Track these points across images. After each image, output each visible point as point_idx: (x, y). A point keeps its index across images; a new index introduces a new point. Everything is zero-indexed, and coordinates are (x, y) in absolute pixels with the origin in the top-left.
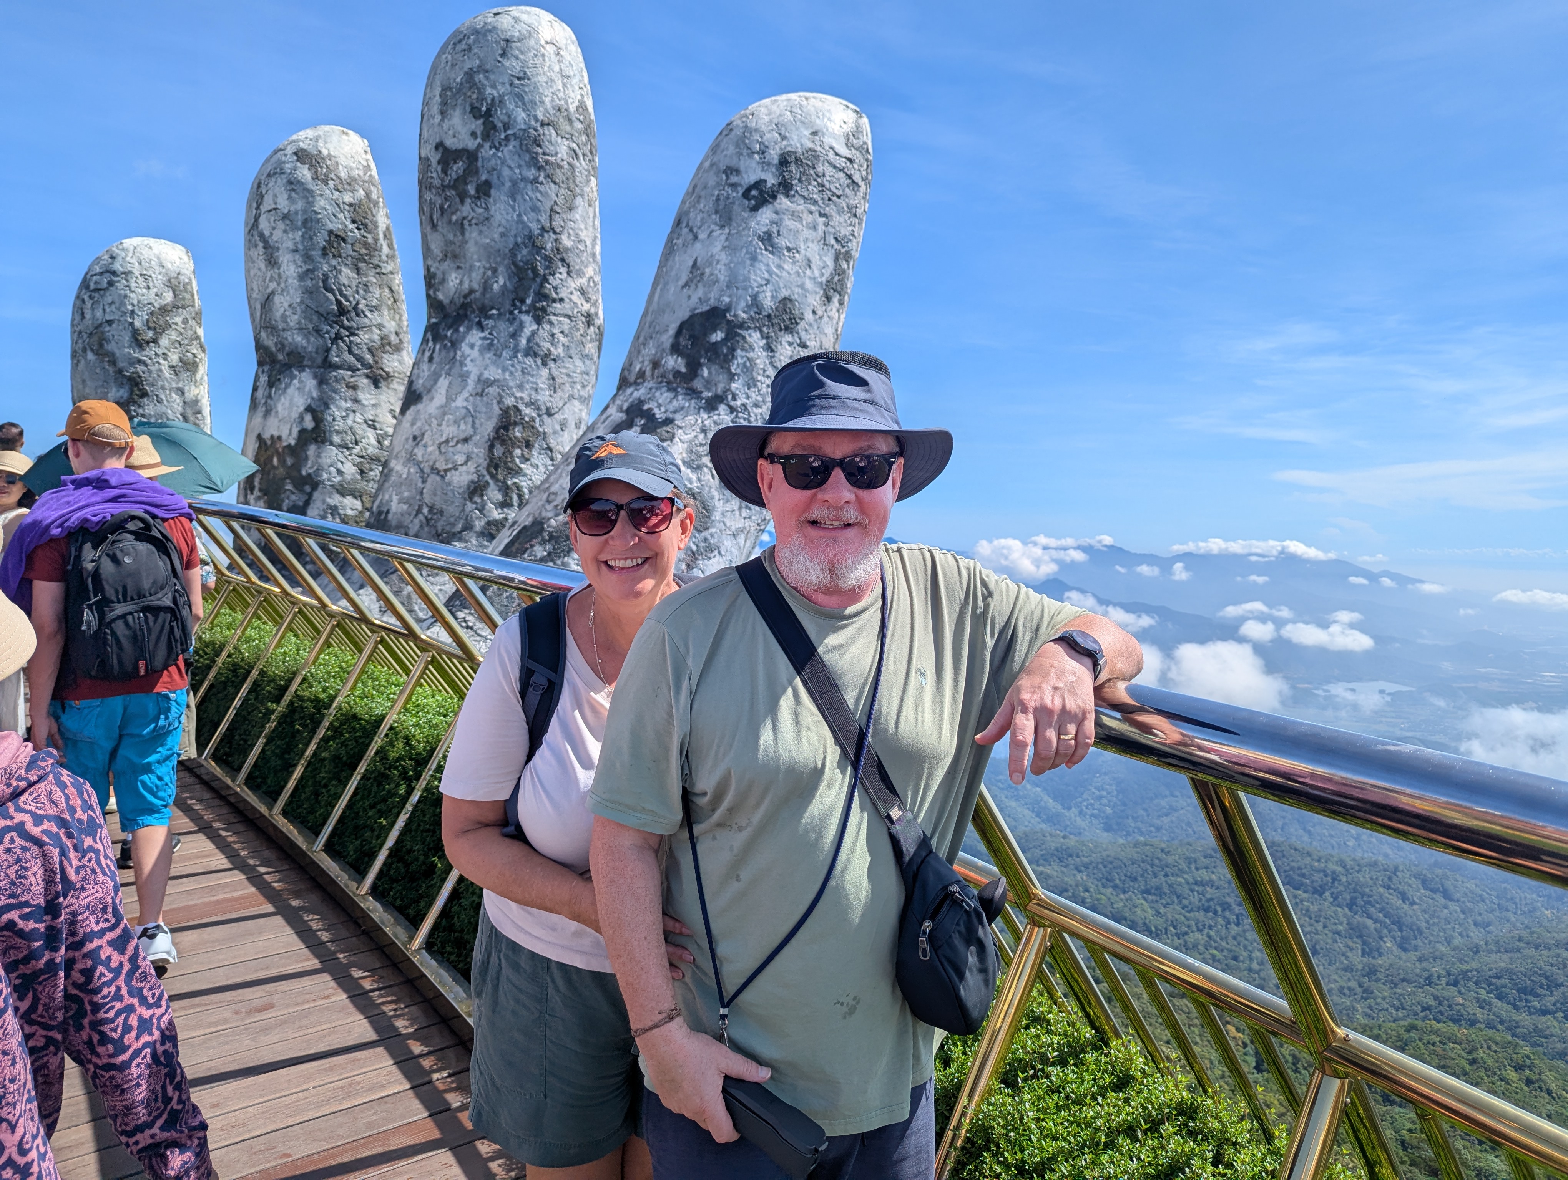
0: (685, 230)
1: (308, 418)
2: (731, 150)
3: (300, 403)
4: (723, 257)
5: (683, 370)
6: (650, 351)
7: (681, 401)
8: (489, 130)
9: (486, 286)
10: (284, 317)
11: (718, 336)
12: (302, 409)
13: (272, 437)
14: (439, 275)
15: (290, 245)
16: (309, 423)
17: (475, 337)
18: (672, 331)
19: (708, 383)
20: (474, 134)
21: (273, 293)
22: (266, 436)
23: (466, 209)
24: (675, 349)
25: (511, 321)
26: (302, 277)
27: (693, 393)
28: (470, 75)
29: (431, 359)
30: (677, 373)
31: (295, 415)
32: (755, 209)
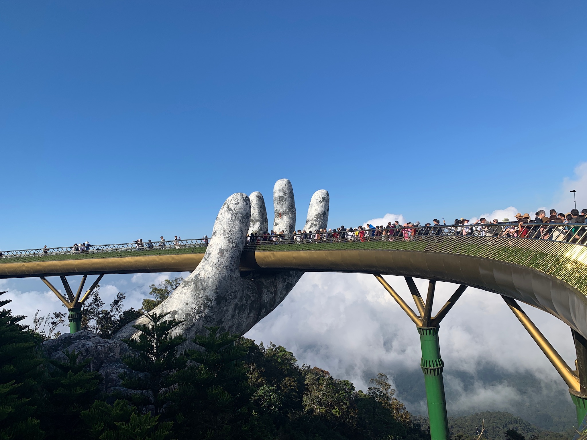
0: (313, 206)
1: (259, 228)
4: (318, 208)
6: (312, 218)
7: (317, 222)
8: (285, 194)
9: (286, 211)
10: (256, 216)
11: (319, 216)
14: (279, 210)
15: (257, 207)
16: (260, 228)
17: (285, 217)
19: (319, 220)
20: (283, 195)
22: (254, 230)
23: (283, 203)
25: (289, 215)
26: (258, 211)
27: (318, 222)
28: (282, 188)
29: (279, 220)
31: (258, 227)
32: (320, 203)
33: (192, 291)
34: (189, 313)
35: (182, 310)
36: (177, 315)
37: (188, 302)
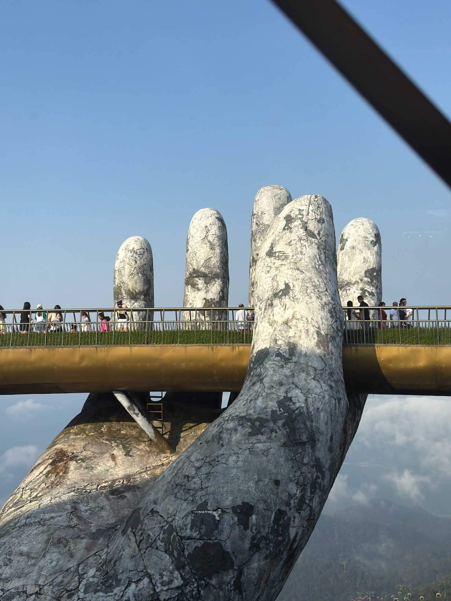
1: (221, 293)
2: (363, 233)
3: (219, 288)
5: (370, 281)
10: (214, 264)
11: (375, 274)
12: (220, 290)
13: (211, 299)
18: (363, 272)
21: (211, 257)
22: (208, 298)
24: (366, 276)
30: (368, 282)
31: (217, 292)
33: (282, 446)
34: (283, 508)
35: (265, 502)
36: (254, 517)
37: (279, 478)
